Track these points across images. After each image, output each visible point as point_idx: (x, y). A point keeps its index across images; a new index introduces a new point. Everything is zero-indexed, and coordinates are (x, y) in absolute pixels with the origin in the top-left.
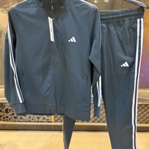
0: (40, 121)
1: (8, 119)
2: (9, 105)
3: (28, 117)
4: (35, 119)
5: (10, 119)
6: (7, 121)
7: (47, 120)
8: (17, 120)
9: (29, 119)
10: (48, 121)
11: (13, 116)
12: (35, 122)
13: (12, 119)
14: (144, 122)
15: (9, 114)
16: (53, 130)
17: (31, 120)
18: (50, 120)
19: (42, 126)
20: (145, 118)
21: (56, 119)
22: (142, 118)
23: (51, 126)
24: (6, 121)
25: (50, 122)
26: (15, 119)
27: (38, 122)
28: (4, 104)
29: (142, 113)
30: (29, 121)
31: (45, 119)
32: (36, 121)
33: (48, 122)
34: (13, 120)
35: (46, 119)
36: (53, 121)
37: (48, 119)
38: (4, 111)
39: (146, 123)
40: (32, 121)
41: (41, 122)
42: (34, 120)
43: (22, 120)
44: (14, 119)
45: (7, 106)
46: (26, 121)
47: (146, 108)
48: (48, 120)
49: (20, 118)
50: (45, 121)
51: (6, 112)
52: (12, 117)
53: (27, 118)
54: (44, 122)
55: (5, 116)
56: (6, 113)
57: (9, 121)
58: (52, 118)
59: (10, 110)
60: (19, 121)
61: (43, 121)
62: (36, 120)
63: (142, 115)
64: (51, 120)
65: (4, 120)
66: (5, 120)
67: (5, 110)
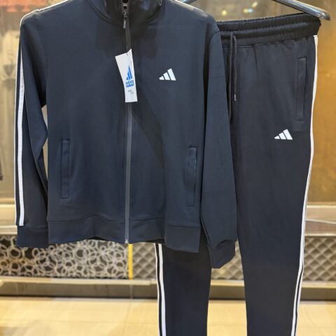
0: (101, 276)
1: (32, 271)
3: (76, 268)
4: (92, 271)
5: (35, 272)
6: (30, 275)
7: (117, 275)
8: (51, 275)
9: (78, 271)
10: (120, 275)
11: (42, 266)
12: (91, 278)
13: (41, 272)
15: (35, 261)
16: (132, 296)
17: (83, 274)
18: (125, 275)
19: (107, 286)
21: (139, 271)
23: (127, 287)
24: (27, 276)
25: (125, 278)
26: (48, 272)
27: (99, 278)
30: (78, 275)
31: (113, 271)
32: (93, 275)
33: (120, 278)
34: (43, 275)
35: (115, 271)
36: (131, 275)
37: (120, 271)
38: (24, 254)
40: (86, 276)
41: (105, 278)
42: (88, 275)
43: (63, 275)
44: (44, 272)
46: (72, 277)
48: (119, 273)
49: (59, 270)
50: (113, 275)
51: (26, 256)
52: (40, 267)
53: (73, 270)
54: (110, 278)
55: (26, 264)
56: (26, 259)
57: (34, 276)
58: (128, 269)
59: (36, 253)
60: (56, 277)
61: (109, 275)
62: (94, 273)
64: (127, 273)
65: (23, 273)
66: (25, 273)
67: (26, 252)
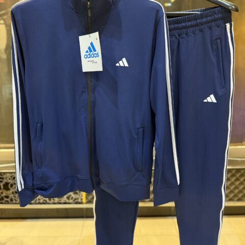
0: (62, 202)
1: (9, 200)
2: (10, 177)
4: (54, 198)
5: (12, 200)
6: (7, 203)
7: (74, 201)
9: (44, 199)
10: (76, 201)
11: (17, 195)
12: (54, 203)
13: (16, 200)
14: (236, 199)
15: (11, 192)
16: (85, 216)
17: (48, 201)
18: (80, 200)
19: (66, 209)
20: (236, 191)
22: (231, 192)
23: (82, 209)
24: (5, 203)
25: (80, 203)
27: (60, 203)
28: (2, 174)
29: (232, 184)
30: (44, 202)
31: (70, 198)
32: (56, 202)
33: (76, 203)
34: (17, 202)
35: (72, 198)
36: (84, 201)
37: (76, 198)
38: (2, 187)
39: (240, 200)
40: (50, 202)
41: (65, 203)
42: (52, 201)
43: (33, 202)
45: (6, 178)
46: (40, 203)
47: (238, 175)
50: (71, 201)
51: (4, 188)
52: (15, 197)
53: (40, 198)
54: (69, 203)
55: (4, 194)
56: (4, 191)
57: (11, 204)
58: (82, 196)
59: (12, 185)
61: (67, 201)
62: (57, 200)
63: (232, 187)
64: (82, 199)
65: (1, 201)
66: (3, 201)
67: (4, 185)
